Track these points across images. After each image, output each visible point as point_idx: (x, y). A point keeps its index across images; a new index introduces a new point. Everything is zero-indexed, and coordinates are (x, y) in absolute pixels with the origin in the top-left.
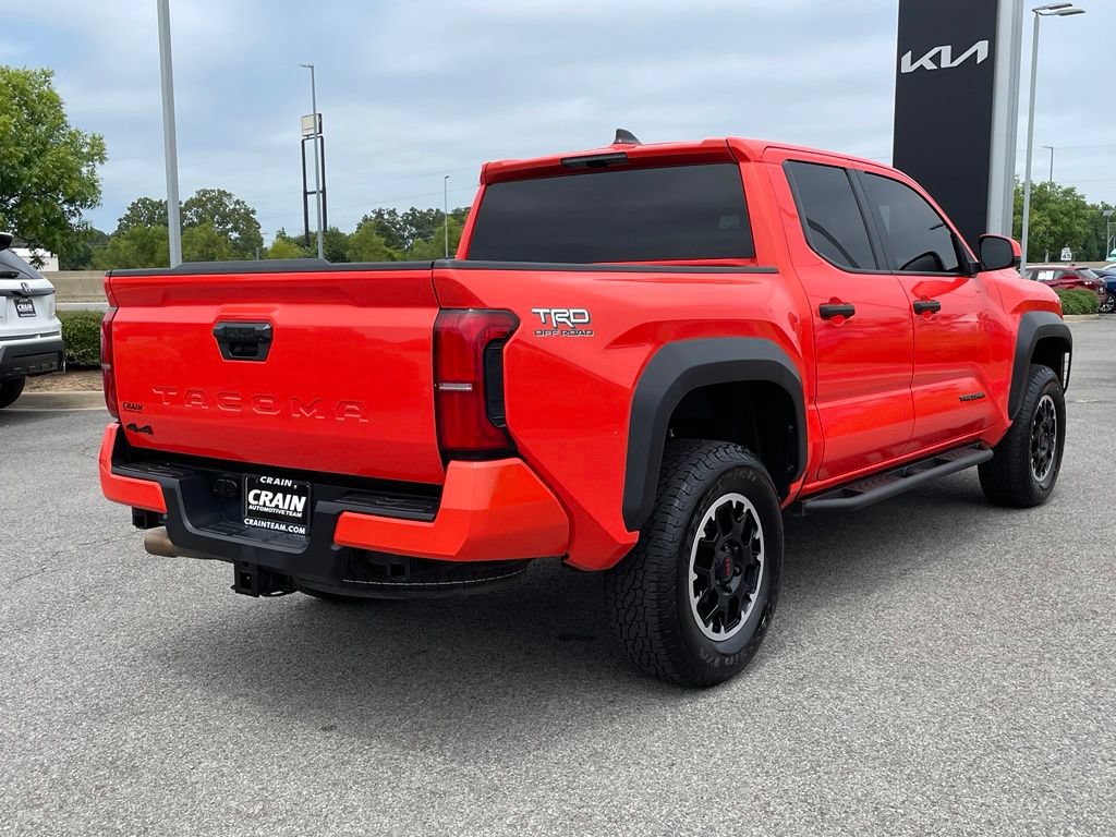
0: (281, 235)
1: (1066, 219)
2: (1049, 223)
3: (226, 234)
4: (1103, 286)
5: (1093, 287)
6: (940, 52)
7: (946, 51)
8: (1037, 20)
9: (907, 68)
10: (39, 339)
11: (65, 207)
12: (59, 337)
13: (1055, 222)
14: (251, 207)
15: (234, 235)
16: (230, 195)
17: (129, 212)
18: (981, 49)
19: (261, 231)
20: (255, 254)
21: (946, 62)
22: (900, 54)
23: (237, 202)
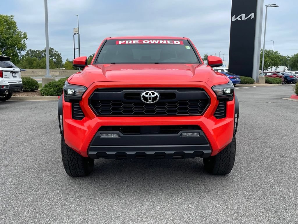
0: (67, 60)
1: (275, 60)
2: (271, 60)
3: (52, 60)
4: (283, 77)
5: (281, 77)
6: (242, 16)
7: (244, 15)
8: (267, 8)
9: (234, 19)
10: (17, 83)
11: (17, 51)
12: (22, 83)
13: (272, 60)
14: (59, 52)
15: (55, 60)
16: (53, 49)
17: (26, 53)
18: (253, 15)
19: (62, 59)
20: (60, 65)
21: (243, 18)
22: (232, 16)
23: (56, 51)
